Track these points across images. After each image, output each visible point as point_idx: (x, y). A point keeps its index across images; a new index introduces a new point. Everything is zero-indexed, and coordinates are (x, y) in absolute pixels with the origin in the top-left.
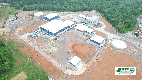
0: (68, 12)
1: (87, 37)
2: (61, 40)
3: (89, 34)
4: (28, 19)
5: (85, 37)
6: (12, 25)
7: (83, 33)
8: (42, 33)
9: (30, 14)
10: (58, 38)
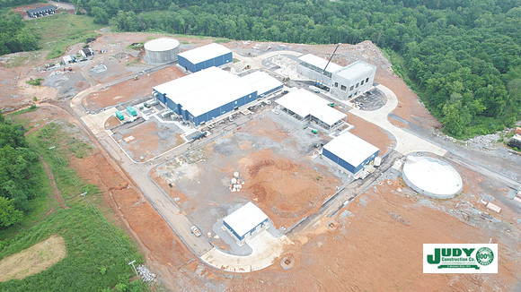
0: (271, 44)
1: (317, 139)
2: (219, 142)
3: (325, 130)
4: (126, 60)
5: (307, 137)
6: (66, 78)
7: (303, 123)
8: (158, 112)
9: (133, 45)
10: (209, 133)
